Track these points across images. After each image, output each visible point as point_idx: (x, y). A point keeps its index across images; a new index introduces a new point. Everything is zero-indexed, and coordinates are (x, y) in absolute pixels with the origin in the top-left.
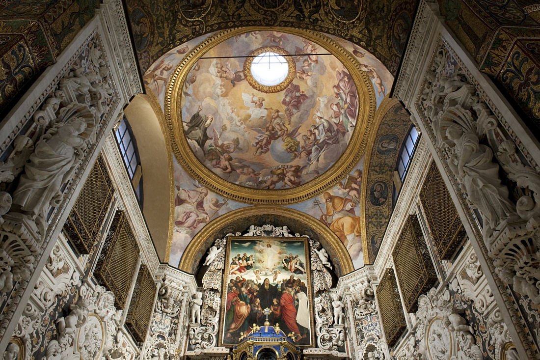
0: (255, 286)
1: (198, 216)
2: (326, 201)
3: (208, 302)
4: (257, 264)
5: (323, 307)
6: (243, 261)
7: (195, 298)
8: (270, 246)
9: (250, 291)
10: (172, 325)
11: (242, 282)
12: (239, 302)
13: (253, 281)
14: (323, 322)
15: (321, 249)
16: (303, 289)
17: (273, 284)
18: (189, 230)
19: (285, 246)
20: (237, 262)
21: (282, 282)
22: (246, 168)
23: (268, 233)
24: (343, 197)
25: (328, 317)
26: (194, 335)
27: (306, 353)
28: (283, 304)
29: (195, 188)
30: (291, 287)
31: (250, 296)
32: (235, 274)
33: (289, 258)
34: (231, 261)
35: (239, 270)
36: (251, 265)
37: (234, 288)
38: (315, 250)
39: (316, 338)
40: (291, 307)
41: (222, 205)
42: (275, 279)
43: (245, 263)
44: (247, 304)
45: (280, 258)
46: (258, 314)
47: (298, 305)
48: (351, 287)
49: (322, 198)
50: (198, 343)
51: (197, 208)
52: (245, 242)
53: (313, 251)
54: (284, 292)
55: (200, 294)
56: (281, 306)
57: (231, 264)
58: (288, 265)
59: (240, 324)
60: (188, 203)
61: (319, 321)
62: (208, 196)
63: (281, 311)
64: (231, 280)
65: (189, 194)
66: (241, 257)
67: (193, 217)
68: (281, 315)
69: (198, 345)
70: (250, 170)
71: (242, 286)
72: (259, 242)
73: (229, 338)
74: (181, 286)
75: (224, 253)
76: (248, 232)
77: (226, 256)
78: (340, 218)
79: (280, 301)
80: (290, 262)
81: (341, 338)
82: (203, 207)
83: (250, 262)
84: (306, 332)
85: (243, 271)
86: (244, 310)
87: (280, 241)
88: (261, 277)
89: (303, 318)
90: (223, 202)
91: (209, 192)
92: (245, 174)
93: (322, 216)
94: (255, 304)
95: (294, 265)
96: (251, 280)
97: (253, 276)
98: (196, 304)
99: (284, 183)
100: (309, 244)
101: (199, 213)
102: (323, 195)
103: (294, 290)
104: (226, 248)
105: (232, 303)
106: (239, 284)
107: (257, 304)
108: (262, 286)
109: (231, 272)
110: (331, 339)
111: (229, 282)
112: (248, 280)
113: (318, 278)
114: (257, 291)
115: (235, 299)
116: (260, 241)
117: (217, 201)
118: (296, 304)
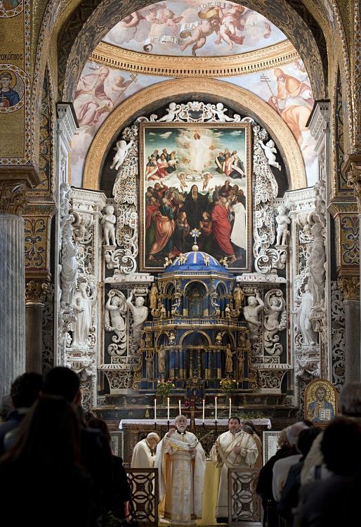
0: (180, 196)
1: (98, 106)
2: (278, 80)
3: (123, 220)
4: (182, 165)
5: (264, 223)
6: (162, 160)
7: (106, 213)
8: (199, 137)
9: (174, 203)
10: (87, 254)
11: (164, 190)
12: (160, 217)
13: (177, 189)
14: (263, 241)
15: (268, 141)
16: (241, 199)
17: (203, 192)
18: (89, 127)
19: (220, 137)
20: (155, 163)
21: (214, 190)
22: (160, 10)
23: (196, 114)
24: (300, 80)
25: (269, 234)
26: (111, 259)
27: (240, 281)
28: (215, 219)
29: (92, 71)
30: (226, 197)
31: (174, 210)
32: (154, 179)
33: (225, 155)
34: (146, 161)
35: (159, 174)
36: (174, 166)
37: (153, 198)
38: (261, 142)
39: (254, 259)
40: (225, 223)
41: (129, 82)
42: (205, 186)
43: (165, 164)
44: (170, 219)
45: (212, 155)
46: (184, 232)
47: (233, 220)
48: (298, 206)
49: (271, 74)
50: (117, 268)
51: (96, 95)
52: (164, 131)
53: (257, 144)
54: (217, 203)
55: (111, 209)
56: (213, 222)
57: (147, 165)
58: (222, 165)
59: (162, 245)
60: (85, 92)
61: (259, 240)
62: (109, 77)
63: (212, 228)
64: (149, 189)
65: (85, 81)
66: (160, 154)
67: (93, 108)
68: (213, 233)
69: (116, 270)
70: (167, 13)
71: (164, 197)
72: (183, 131)
73: (152, 260)
74: (91, 207)
75: (136, 149)
76: (167, 113)
77: (139, 154)
78: (295, 107)
79: (211, 215)
80: (225, 160)
81: (282, 260)
82: (104, 92)
83: (172, 162)
84: (241, 253)
85: (163, 175)
86: (167, 227)
87: (212, 129)
88: (187, 184)
89: (239, 236)
90: (131, 79)
91: (111, 70)
92: (159, 22)
93: (272, 97)
94: (181, 220)
95: (230, 165)
96: (174, 188)
97: (176, 182)
98: (109, 221)
99: (219, 37)
100: (253, 132)
101: (98, 101)
102: (273, 70)
103: (230, 201)
104: (139, 140)
105: (152, 219)
106: (159, 193)
107: (183, 220)
108: (188, 196)
109: (148, 176)
110: (270, 262)
111: (145, 191)
112: (170, 188)
113: (261, 185)
114: (183, 202)
115: (155, 213)
116: (185, 130)
117: (122, 80)
118: (231, 219)
